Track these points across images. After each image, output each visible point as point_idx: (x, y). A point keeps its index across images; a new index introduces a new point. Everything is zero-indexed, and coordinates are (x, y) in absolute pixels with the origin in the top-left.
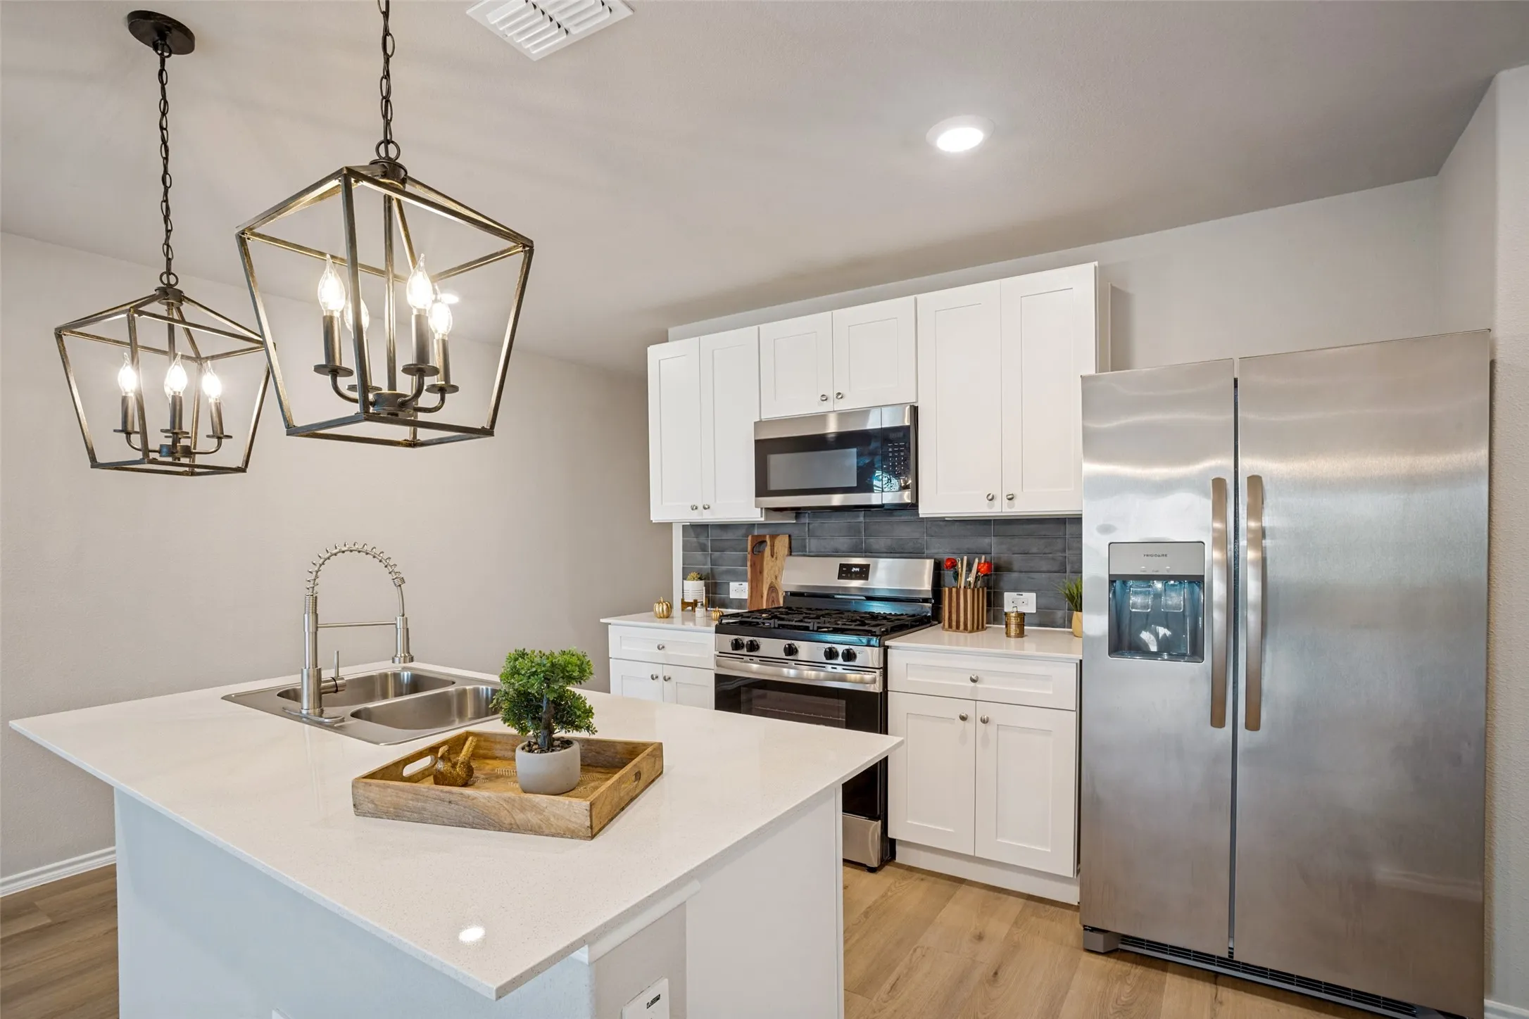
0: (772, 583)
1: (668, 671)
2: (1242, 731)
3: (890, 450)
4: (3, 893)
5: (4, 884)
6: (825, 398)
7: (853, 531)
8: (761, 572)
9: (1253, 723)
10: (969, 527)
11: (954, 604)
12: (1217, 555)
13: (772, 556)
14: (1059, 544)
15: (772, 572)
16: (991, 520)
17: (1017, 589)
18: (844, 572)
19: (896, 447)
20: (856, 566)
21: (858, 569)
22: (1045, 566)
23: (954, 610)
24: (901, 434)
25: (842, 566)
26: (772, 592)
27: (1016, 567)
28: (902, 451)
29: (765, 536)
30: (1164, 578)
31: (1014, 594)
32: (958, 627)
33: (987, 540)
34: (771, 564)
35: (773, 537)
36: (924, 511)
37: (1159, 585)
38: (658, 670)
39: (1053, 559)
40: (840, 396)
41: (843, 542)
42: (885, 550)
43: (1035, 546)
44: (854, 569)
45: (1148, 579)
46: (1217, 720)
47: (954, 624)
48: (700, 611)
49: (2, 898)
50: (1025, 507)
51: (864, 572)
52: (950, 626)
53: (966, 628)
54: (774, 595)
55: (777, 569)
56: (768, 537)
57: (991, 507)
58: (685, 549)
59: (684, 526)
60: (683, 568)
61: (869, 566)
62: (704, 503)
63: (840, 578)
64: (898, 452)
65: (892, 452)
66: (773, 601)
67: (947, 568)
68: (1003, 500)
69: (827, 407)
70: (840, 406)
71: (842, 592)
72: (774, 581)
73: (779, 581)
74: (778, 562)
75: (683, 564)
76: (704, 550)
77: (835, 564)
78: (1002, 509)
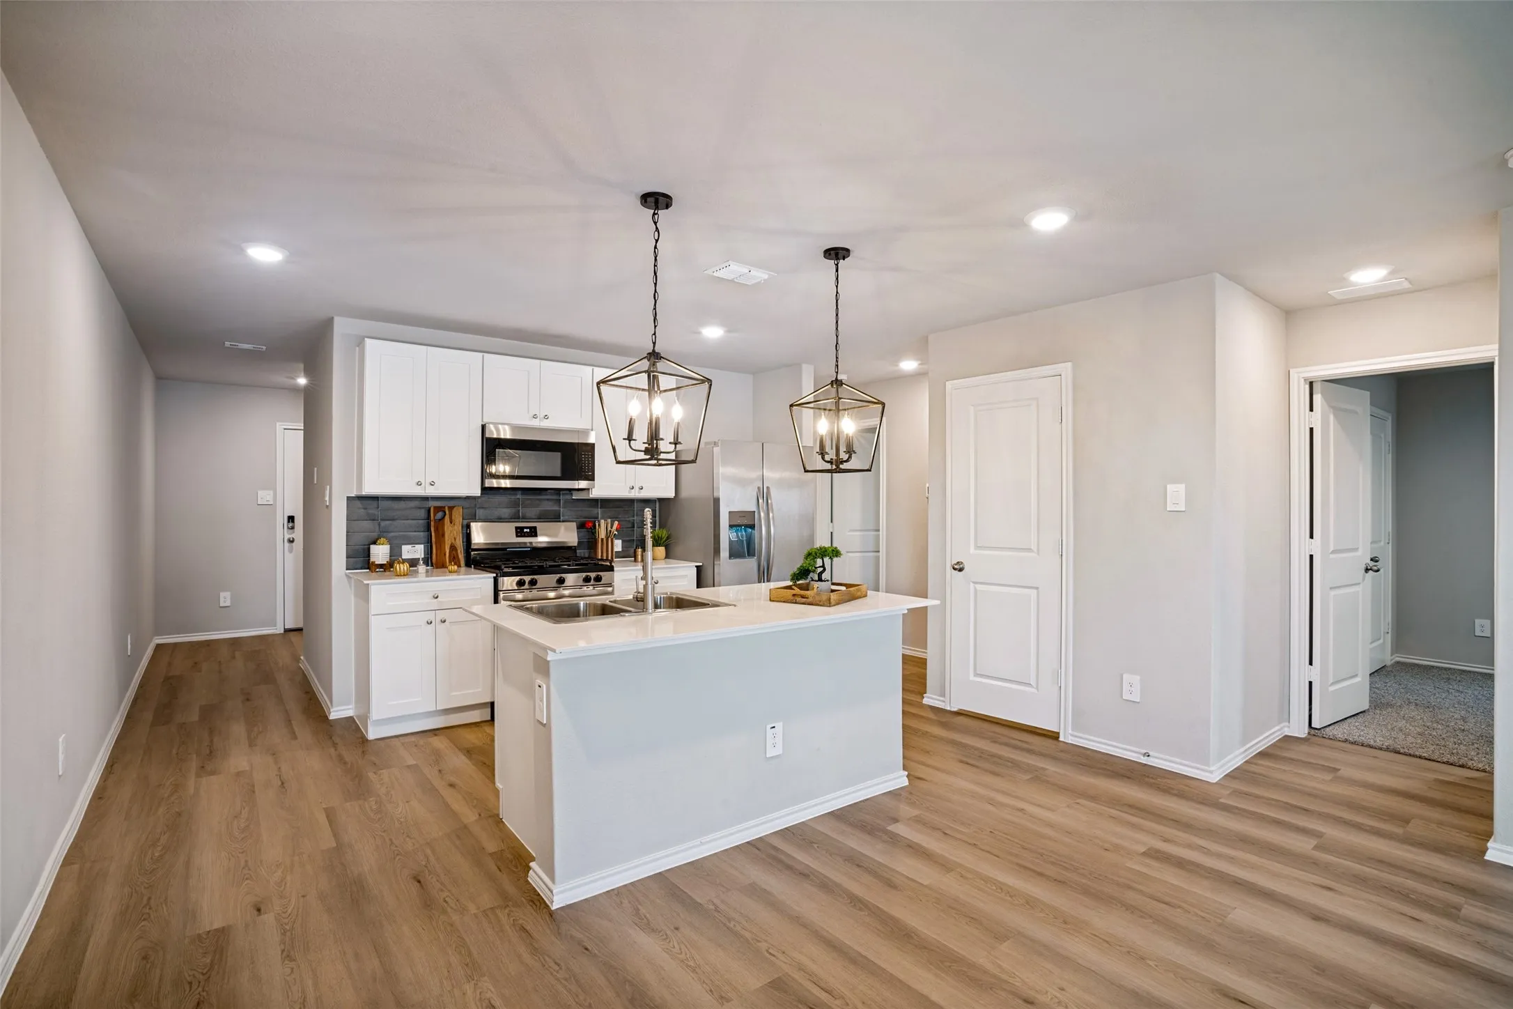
0: (452, 543)
1: (441, 615)
6: (535, 417)
7: (516, 504)
8: (443, 535)
10: (587, 503)
11: (603, 547)
13: (451, 523)
18: (519, 532)
19: (584, 455)
20: (527, 528)
21: (528, 530)
23: (603, 551)
24: (588, 448)
25: (517, 528)
26: (453, 550)
28: (590, 457)
29: (444, 507)
34: (450, 529)
35: (451, 508)
36: (595, 493)
38: (430, 616)
39: (629, 521)
40: (546, 418)
41: (506, 512)
42: (534, 517)
44: (525, 530)
48: (422, 568)
54: (455, 552)
55: (455, 532)
56: (446, 508)
57: (629, 493)
58: (350, 519)
59: (349, 498)
60: (347, 535)
61: (535, 528)
62: (429, 481)
63: (517, 536)
64: (588, 458)
65: (585, 458)
66: (454, 557)
67: (587, 528)
68: (637, 489)
69: (536, 423)
70: (546, 424)
71: (518, 546)
72: (453, 541)
73: (457, 540)
74: (456, 527)
75: (347, 532)
76: (375, 518)
77: (509, 527)
78: (635, 494)
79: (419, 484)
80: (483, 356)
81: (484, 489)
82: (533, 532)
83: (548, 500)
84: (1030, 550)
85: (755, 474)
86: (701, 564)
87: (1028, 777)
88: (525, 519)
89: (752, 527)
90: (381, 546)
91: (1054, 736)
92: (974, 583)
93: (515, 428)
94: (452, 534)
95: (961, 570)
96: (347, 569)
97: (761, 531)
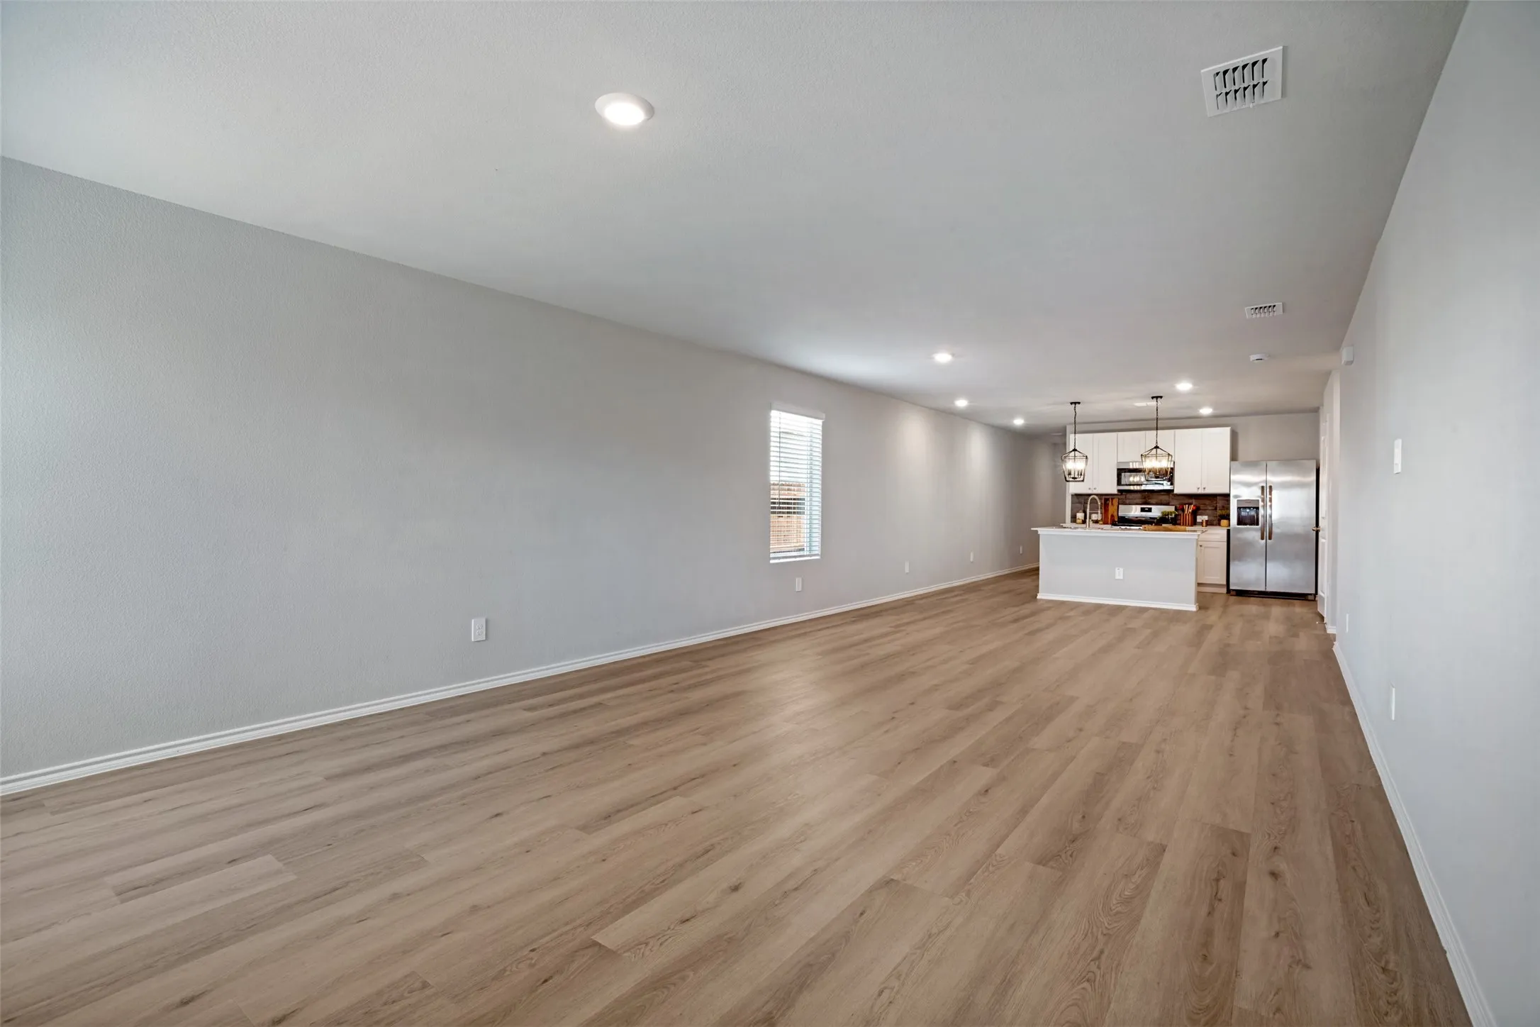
0: (1112, 514)
2: (1268, 541)
8: (1108, 510)
9: (1270, 538)
10: (1186, 496)
12: (1262, 504)
13: (1112, 505)
14: (1215, 502)
17: (1201, 515)
18: (1142, 510)
20: (1146, 508)
22: (1210, 508)
23: (1185, 520)
24: (1171, 470)
25: (1141, 508)
26: (1113, 517)
27: (1201, 508)
30: (1249, 508)
31: (1200, 517)
32: (1186, 525)
34: (1111, 507)
35: (1112, 499)
36: (1175, 492)
37: (1248, 510)
41: (1138, 501)
43: (1207, 502)
45: (1245, 508)
46: (1262, 538)
50: (1209, 491)
51: (1150, 510)
53: (1190, 525)
55: (1114, 509)
56: (1110, 499)
57: (1198, 491)
58: (1072, 503)
59: (1072, 495)
61: (1151, 508)
62: (1095, 487)
63: (1141, 512)
64: (1171, 475)
65: (1169, 475)
66: (1115, 521)
67: (1180, 509)
68: (1203, 489)
71: (1142, 516)
73: (1114, 512)
74: (1115, 507)
75: (1071, 508)
76: (1081, 503)
77: (1139, 507)
78: (1201, 491)
79: (1089, 489)
81: (1119, 491)
83: (1161, 495)
85: (1263, 478)
88: (1146, 505)
89: (1258, 508)
90: (1079, 514)
94: (1112, 510)
97: (1261, 512)
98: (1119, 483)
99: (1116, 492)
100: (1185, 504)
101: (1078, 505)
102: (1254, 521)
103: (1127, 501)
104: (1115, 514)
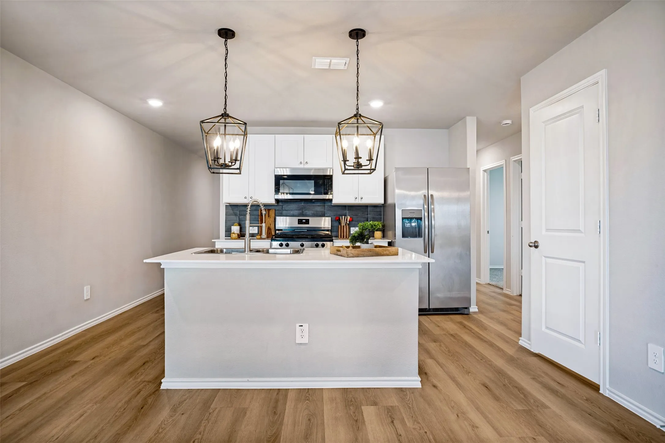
0: (269, 226)
2: (430, 253)
3: (326, 182)
4: (1, 367)
5: (2, 362)
6: (301, 163)
7: (301, 208)
9: (432, 251)
10: (340, 207)
11: (342, 230)
12: (425, 214)
13: (269, 217)
14: (366, 213)
15: (269, 222)
16: (346, 206)
18: (300, 222)
19: (328, 181)
20: (304, 219)
21: (305, 221)
22: (362, 219)
23: (342, 232)
24: (329, 177)
25: (299, 220)
26: (269, 230)
27: (354, 220)
28: (330, 182)
31: (353, 228)
32: (344, 237)
33: (345, 212)
34: (268, 220)
35: (269, 210)
36: (335, 202)
37: (414, 222)
39: (365, 217)
40: (307, 163)
41: (296, 212)
42: (311, 215)
43: (359, 213)
44: (303, 221)
45: (410, 219)
46: (425, 251)
47: (342, 236)
49: (1, 369)
50: (366, 201)
52: (341, 237)
53: (346, 237)
54: (270, 231)
55: (271, 221)
56: (267, 210)
57: (355, 201)
58: (227, 214)
59: (227, 205)
60: (226, 222)
61: (308, 220)
62: (250, 196)
63: (299, 224)
64: (329, 183)
65: (327, 183)
66: (270, 233)
67: (336, 220)
68: (360, 199)
69: (302, 166)
70: (307, 166)
71: (299, 229)
72: (270, 226)
73: (272, 226)
74: (271, 219)
75: (226, 220)
76: (236, 215)
77: (296, 219)
78: (358, 202)
79: (245, 198)
80: (275, 136)
81: (276, 200)
82: (307, 222)
83: (318, 206)
84: (579, 231)
86: (391, 241)
87: (520, 408)
88: (303, 216)
89: (421, 219)
90: (235, 227)
91: (595, 388)
92: (545, 257)
93: (292, 169)
95: (536, 247)
96: (225, 237)
97: (425, 223)
98: (277, 190)
99: (273, 202)
100: (342, 216)
101: (233, 217)
102: (417, 233)
103: (284, 212)
104: (272, 227)
